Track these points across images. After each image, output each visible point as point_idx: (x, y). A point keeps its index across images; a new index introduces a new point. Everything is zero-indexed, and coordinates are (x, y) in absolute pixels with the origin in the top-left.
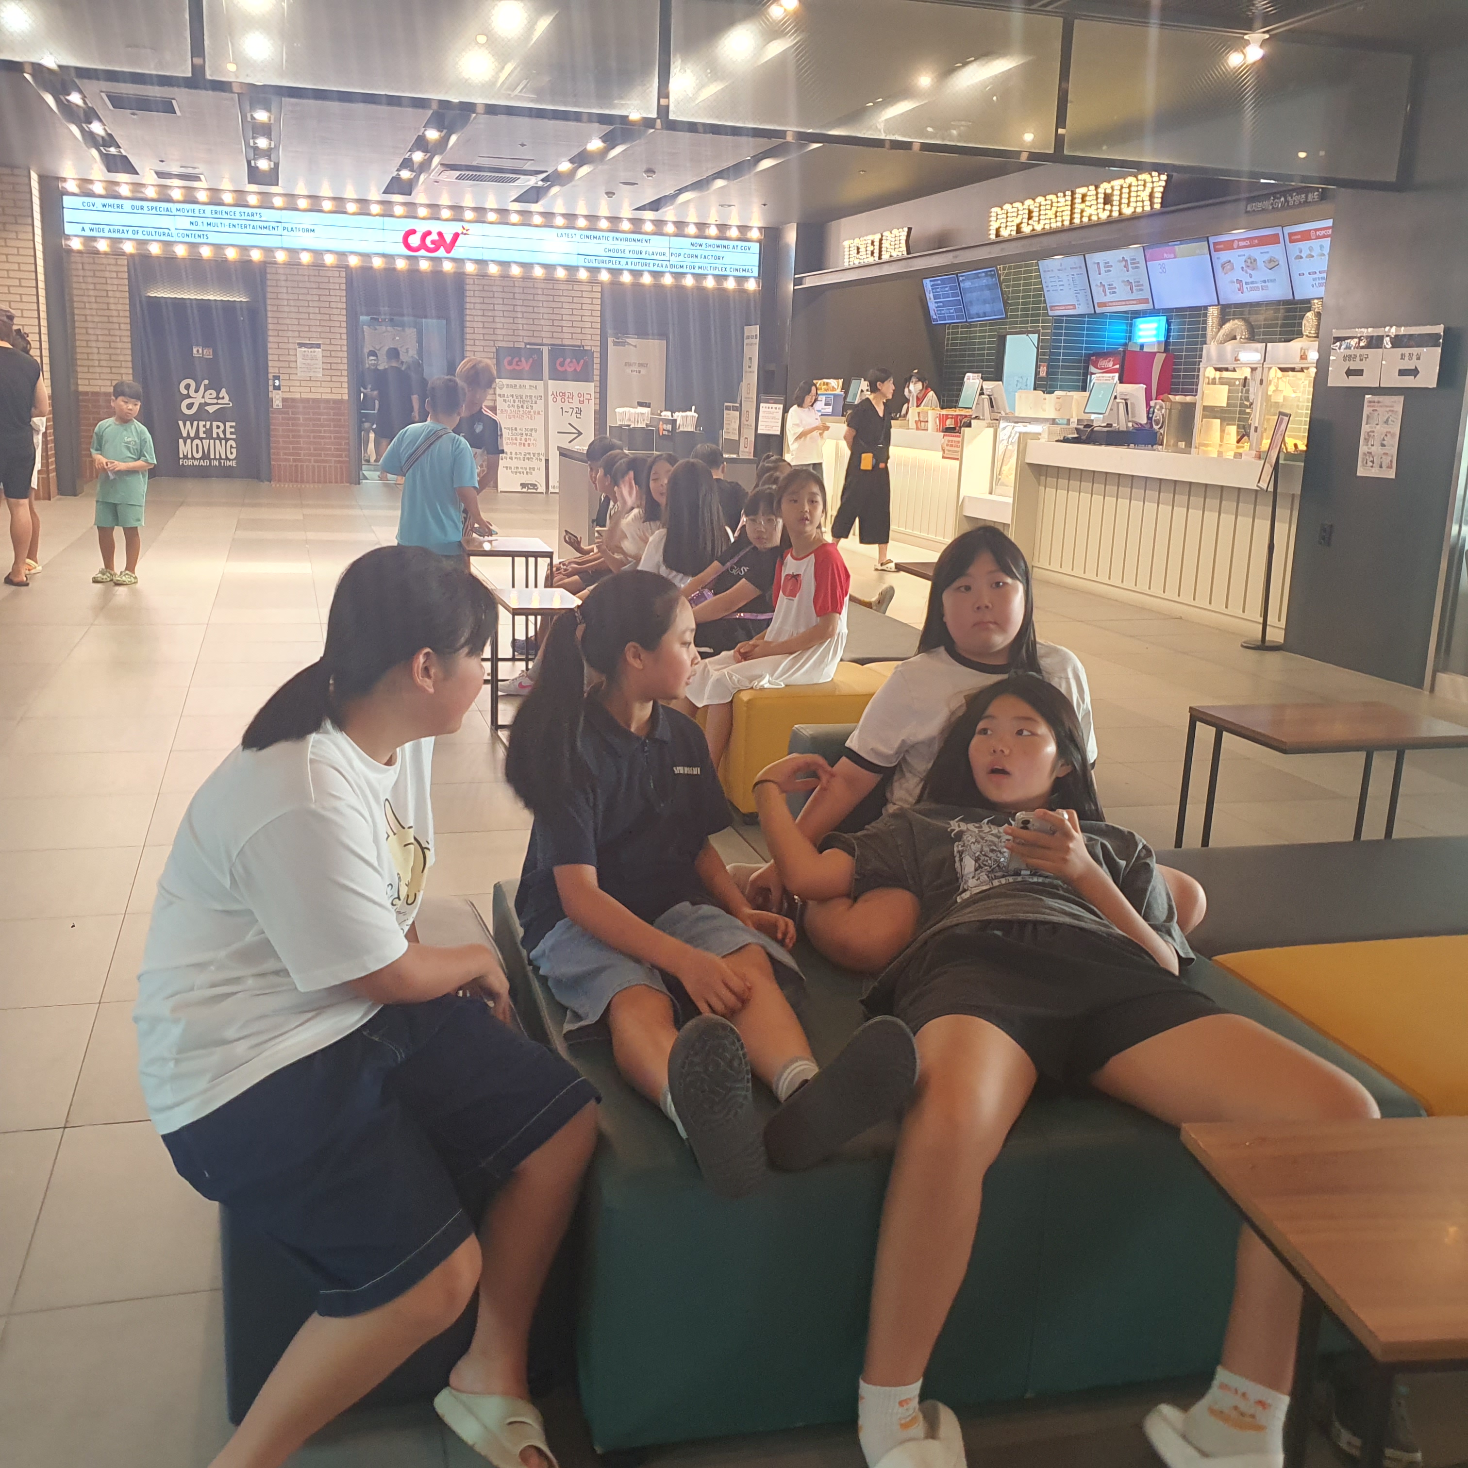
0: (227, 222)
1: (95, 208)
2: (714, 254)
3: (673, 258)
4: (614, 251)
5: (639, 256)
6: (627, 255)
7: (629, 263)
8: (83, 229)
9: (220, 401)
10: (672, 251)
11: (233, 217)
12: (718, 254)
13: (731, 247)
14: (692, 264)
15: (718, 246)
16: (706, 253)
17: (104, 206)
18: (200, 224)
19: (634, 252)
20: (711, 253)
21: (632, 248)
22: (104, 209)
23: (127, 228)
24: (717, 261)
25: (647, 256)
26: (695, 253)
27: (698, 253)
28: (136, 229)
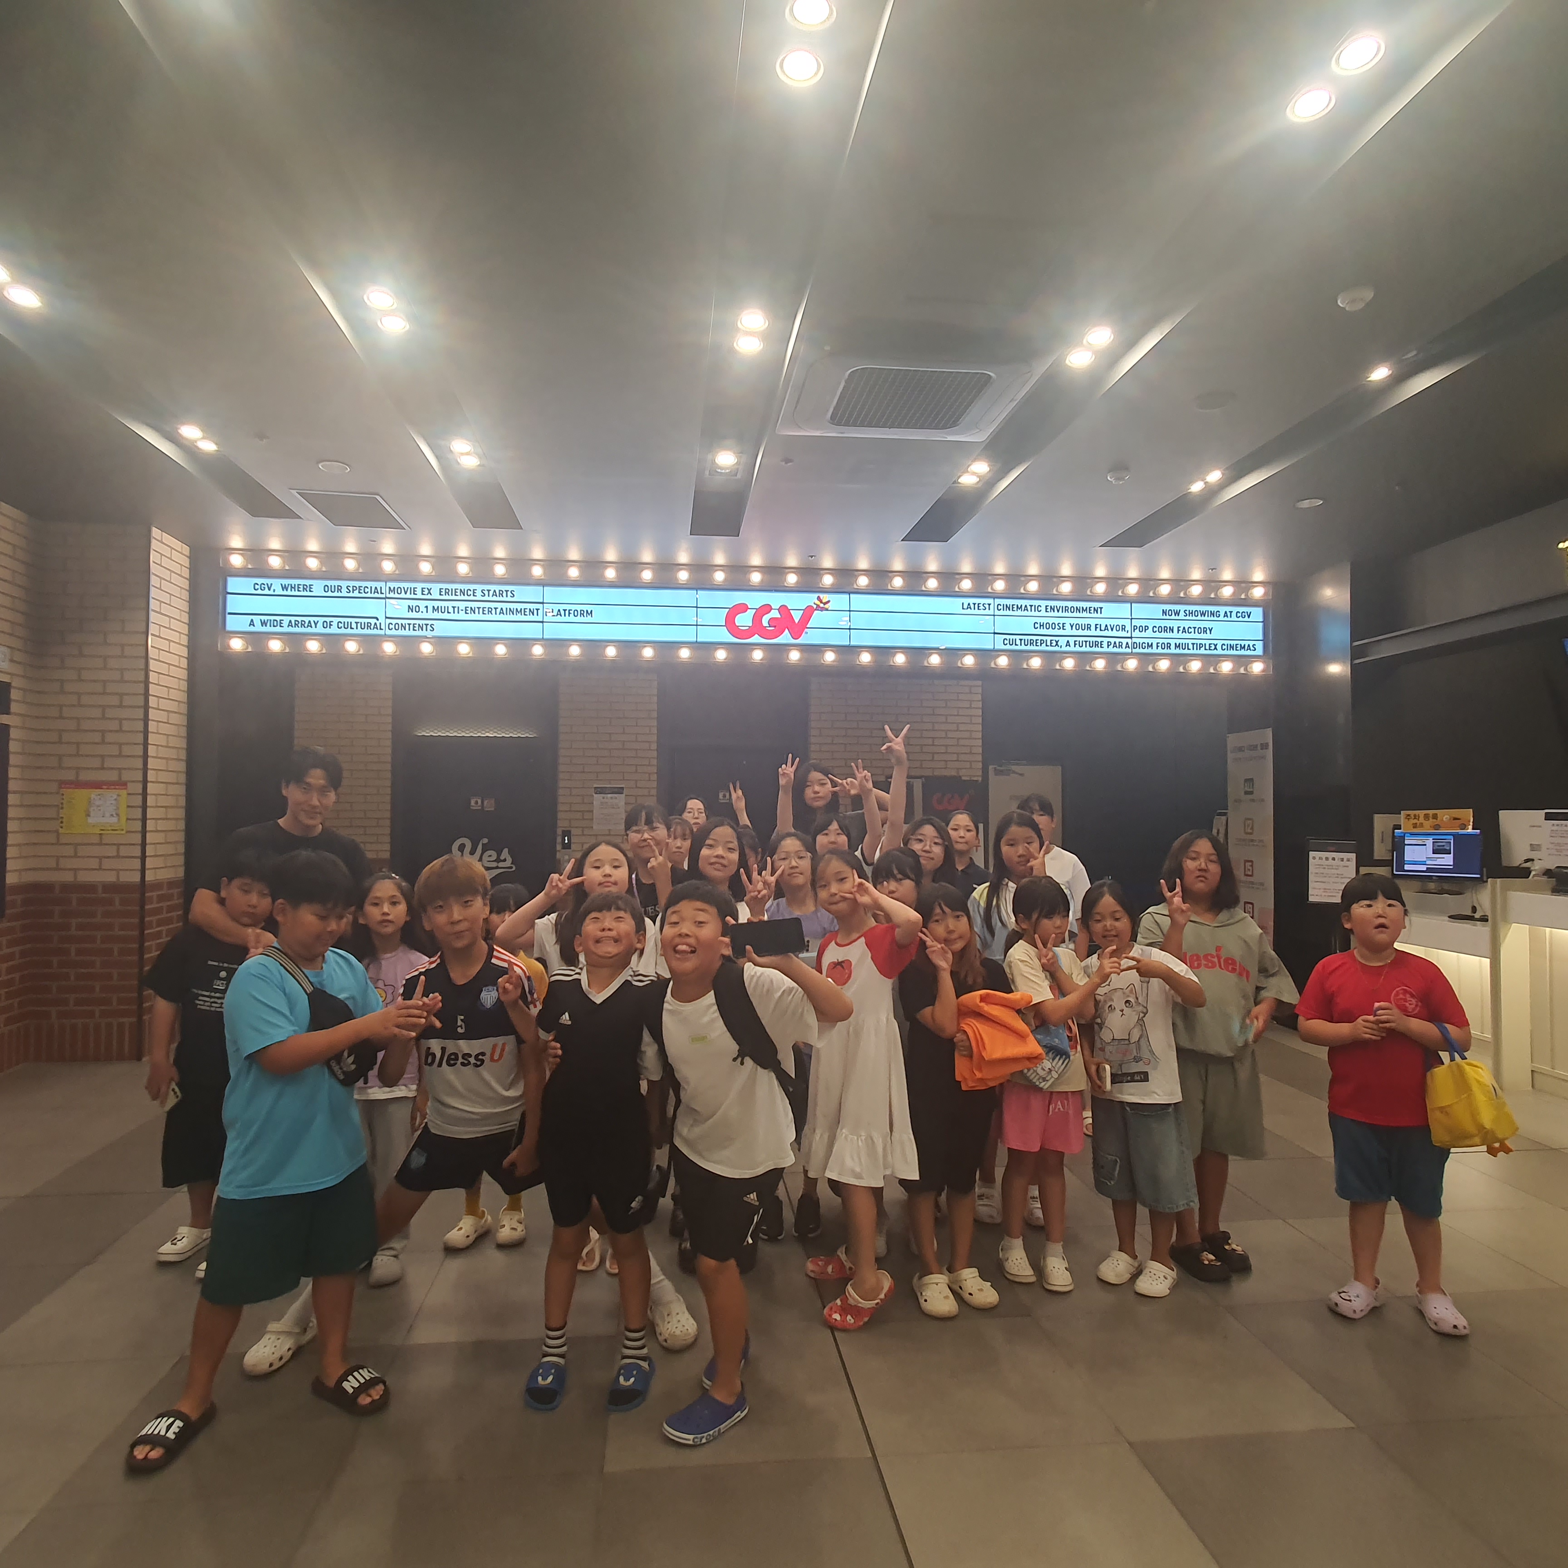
0: (461, 606)
1: (271, 592)
2: (1198, 624)
3: (1136, 633)
4: (1048, 626)
5: (1086, 633)
6: (1068, 631)
7: (1072, 644)
8: (252, 623)
9: (501, 864)
10: (1135, 622)
11: (472, 598)
12: (1202, 625)
13: (1222, 614)
14: (1166, 641)
15: (1203, 614)
16: (1187, 624)
17: (284, 588)
18: (423, 609)
19: (1078, 627)
20: (1192, 624)
21: (1074, 621)
22: (285, 593)
23: (316, 619)
24: (1203, 636)
25: (1098, 633)
26: (1168, 624)
27: (1175, 624)
28: (328, 620)
